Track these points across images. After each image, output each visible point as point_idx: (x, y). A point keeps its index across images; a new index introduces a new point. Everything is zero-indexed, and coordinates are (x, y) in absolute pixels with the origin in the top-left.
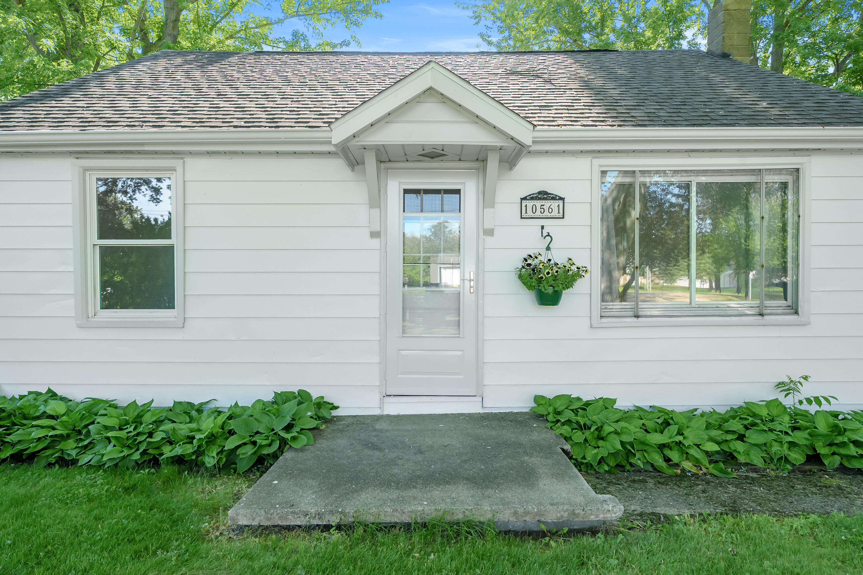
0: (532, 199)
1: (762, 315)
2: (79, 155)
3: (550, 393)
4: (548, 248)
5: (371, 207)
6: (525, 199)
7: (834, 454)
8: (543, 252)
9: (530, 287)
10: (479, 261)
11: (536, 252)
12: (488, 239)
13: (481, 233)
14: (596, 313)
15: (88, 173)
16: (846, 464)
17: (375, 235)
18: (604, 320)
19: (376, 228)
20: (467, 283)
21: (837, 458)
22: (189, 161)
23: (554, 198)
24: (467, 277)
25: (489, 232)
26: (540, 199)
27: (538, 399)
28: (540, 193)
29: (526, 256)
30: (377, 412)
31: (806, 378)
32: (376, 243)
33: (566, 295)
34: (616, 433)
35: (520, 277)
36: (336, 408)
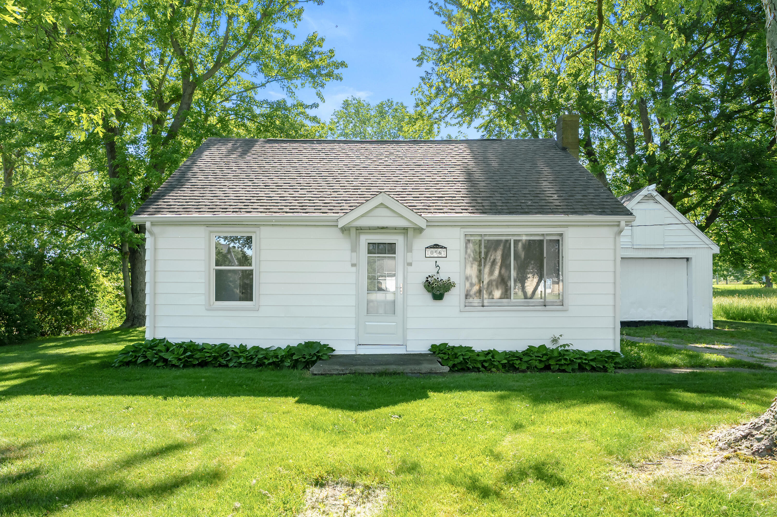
0: (431, 248)
1: (545, 306)
2: (208, 226)
3: (438, 343)
4: (438, 273)
5: (352, 252)
6: (427, 248)
7: (557, 364)
8: (436, 274)
9: (429, 291)
10: (405, 278)
11: (433, 274)
12: (409, 267)
13: (406, 265)
14: (462, 305)
15: (211, 234)
16: (561, 368)
17: (353, 265)
18: (466, 308)
19: (354, 262)
20: (399, 289)
21: (558, 366)
22: (262, 228)
23: (442, 247)
24: (399, 286)
25: (410, 264)
26: (434, 248)
27: (433, 346)
28: (435, 245)
29: (427, 276)
30: (354, 353)
31: (561, 336)
32: (354, 269)
33: (447, 296)
34: (462, 355)
35: (425, 286)
36: (334, 350)
